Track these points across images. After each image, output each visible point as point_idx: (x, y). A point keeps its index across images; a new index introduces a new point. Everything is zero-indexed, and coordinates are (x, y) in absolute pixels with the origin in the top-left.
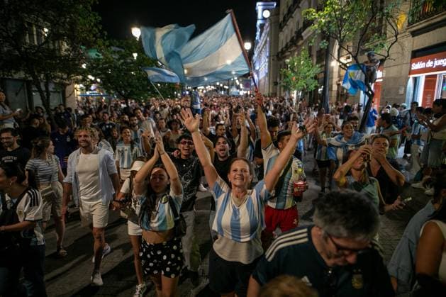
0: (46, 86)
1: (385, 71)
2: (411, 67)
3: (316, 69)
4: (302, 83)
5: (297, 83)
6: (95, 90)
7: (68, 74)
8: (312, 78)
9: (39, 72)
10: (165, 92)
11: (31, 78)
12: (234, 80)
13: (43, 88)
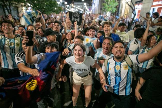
0: (10, 7)
1: (143, 5)
2: (153, 4)
3: (117, 4)
4: (110, 9)
5: (108, 9)
6: (30, 10)
7: (18, 3)
8: (115, 7)
9: (6, 1)
10: (57, 11)
11: (3, 4)
12: (85, 7)
13: (9, 8)
